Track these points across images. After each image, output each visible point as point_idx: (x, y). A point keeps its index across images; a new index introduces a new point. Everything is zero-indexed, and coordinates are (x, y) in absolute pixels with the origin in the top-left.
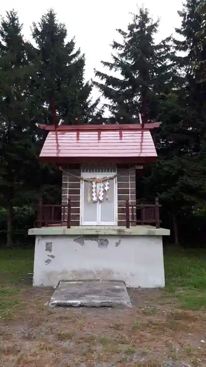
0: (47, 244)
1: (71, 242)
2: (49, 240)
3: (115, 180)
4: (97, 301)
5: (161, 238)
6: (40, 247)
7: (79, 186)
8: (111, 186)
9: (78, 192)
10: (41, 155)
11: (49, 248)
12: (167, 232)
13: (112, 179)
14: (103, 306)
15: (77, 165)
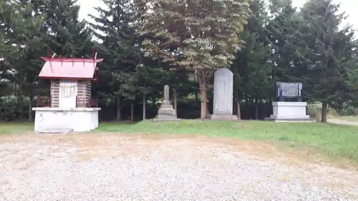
0: (41, 114)
1: (51, 113)
2: (41, 113)
3: (76, 87)
4: (54, 132)
5: (97, 112)
6: (37, 115)
7: (59, 89)
8: (74, 90)
9: (58, 92)
10: (40, 75)
11: (41, 115)
12: (100, 109)
13: (74, 86)
14: (56, 133)
15: (58, 80)
